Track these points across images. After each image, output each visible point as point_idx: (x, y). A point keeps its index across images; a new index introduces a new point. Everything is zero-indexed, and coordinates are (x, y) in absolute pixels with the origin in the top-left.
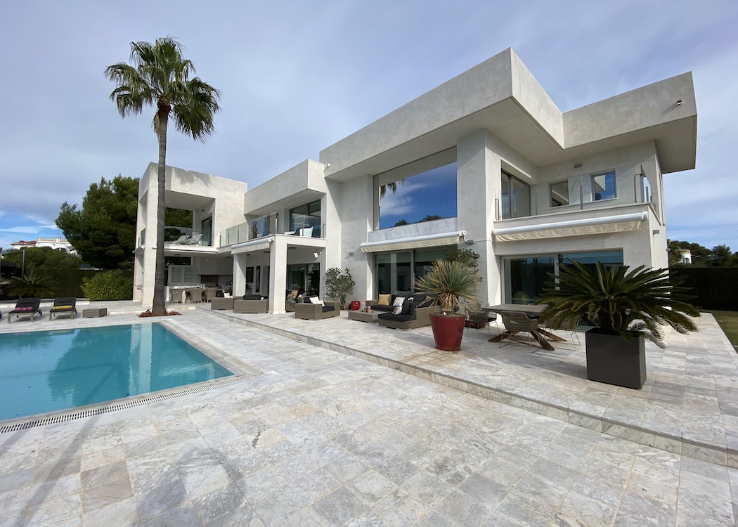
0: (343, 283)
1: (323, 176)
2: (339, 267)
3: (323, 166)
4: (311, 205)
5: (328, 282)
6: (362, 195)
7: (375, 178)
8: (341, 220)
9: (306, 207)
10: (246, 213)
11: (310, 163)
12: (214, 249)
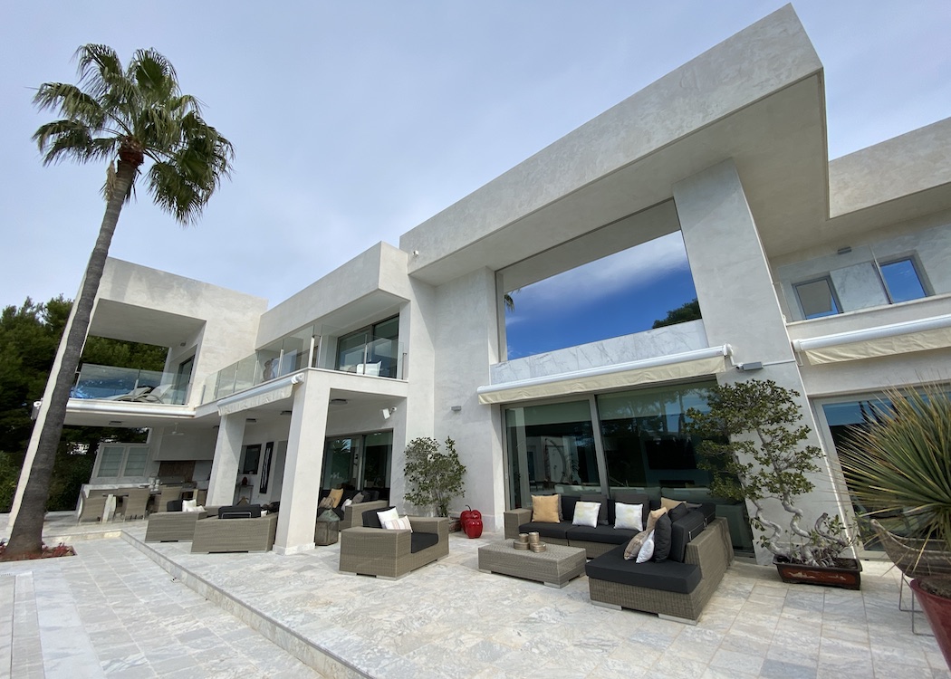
1: (406, 272)
2: (434, 437)
3: (406, 256)
4: (378, 326)
7: (498, 274)
8: (435, 345)
9: (370, 331)
12: (188, 410)
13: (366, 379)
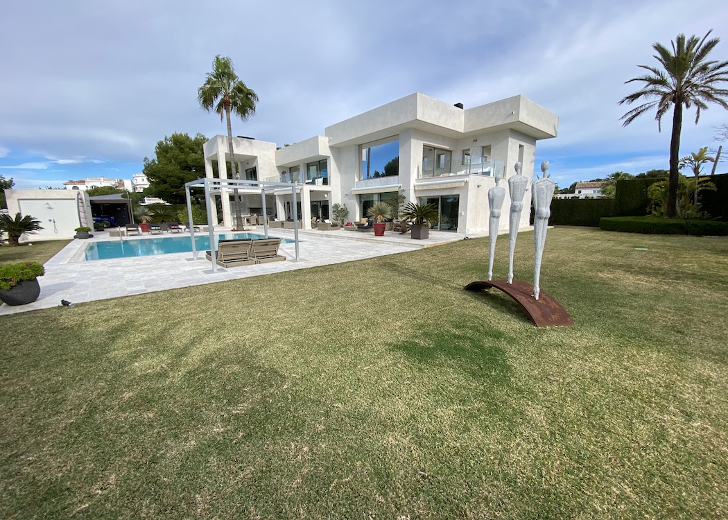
0: (343, 213)
1: (328, 145)
2: (340, 203)
3: (327, 139)
5: (334, 212)
6: (351, 157)
7: (360, 146)
8: (340, 172)
10: (278, 165)
11: (320, 137)
12: (259, 191)
13: (319, 186)
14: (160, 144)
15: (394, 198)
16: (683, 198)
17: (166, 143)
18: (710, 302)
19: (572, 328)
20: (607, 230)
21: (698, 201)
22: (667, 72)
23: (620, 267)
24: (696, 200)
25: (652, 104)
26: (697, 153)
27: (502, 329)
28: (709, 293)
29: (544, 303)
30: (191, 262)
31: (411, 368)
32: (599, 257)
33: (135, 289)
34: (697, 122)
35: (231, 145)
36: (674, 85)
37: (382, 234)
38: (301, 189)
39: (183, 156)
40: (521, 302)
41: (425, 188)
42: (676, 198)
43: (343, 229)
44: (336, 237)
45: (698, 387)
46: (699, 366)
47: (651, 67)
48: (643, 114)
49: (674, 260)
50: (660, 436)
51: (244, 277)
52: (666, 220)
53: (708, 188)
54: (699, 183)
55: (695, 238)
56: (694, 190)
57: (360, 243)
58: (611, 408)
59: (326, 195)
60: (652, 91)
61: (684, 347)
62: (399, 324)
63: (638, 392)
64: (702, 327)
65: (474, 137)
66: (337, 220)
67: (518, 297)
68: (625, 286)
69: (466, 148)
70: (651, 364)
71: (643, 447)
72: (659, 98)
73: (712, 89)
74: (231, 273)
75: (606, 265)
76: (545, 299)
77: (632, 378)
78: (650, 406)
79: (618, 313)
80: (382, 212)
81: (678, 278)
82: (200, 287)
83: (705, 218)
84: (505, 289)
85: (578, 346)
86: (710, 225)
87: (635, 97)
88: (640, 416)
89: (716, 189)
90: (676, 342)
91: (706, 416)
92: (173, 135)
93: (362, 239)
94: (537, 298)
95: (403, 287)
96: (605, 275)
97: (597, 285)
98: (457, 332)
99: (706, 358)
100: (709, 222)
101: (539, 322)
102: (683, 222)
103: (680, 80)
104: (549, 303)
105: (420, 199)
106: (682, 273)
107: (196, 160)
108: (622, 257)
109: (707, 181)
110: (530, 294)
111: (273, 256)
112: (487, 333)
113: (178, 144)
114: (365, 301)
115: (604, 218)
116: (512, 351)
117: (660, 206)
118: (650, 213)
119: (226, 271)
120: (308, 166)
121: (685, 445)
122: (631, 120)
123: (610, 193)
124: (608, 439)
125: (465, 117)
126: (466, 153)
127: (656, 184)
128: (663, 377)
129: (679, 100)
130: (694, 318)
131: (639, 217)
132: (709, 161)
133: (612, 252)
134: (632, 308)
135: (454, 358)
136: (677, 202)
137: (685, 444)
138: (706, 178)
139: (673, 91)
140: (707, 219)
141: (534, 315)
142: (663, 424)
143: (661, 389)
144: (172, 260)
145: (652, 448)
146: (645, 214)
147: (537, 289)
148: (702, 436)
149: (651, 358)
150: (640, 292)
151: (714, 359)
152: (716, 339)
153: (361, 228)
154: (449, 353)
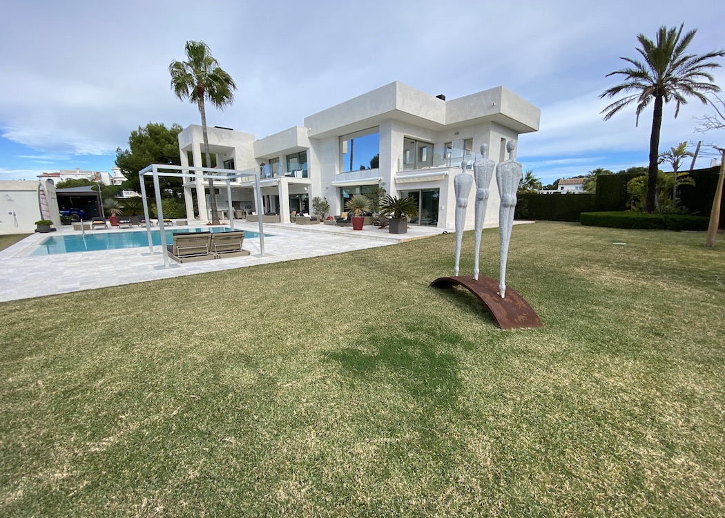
0: (323, 207)
4: (301, 154)
5: (314, 205)
7: (340, 138)
8: (320, 164)
10: (257, 157)
11: (298, 128)
12: (238, 184)
13: (298, 178)
14: (134, 134)
15: (373, 192)
16: (662, 194)
17: (140, 133)
18: (691, 299)
19: (540, 331)
20: (586, 225)
21: (677, 196)
22: (648, 65)
23: (598, 261)
24: (674, 195)
25: (632, 98)
26: (676, 148)
27: (461, 332)
28: (689, 289)
29: (511, 301)
30: (146, 257)
31: (342, 384)
32: (577, 251)
33: (67, 286)
34: (676, 116)
35: (205, 135)
36: (655, 78)
37: (361, 229)
38: (279, 182)
39: (158, 147)
40: (485, 300)
41: (405, 181)
42: (655, 193)
43: (323, 223)
44: (313, 231)
45: (681, 406)
46: (681, 376)
47: (633, 60)
48: (623, 109)
49: (652, 254)
50: (634, 481)
51: (196, 273)
52: (646, 215)
53: (687, 183)
54: (678, 178)
55: (673, 233)
56: (673, 185)
57: (337, 237)
58: (575, 437)
59: (306, 189)
60: (633, 85)
61: (664, 354)
62: (346, 327)
63: (609, 413)
64: (683, 328)
65: (456, 129)
66: (316, 214)
67: (482, 295)
68: (601, 282)
69: (448, 140)
70: (626, 375)
71: (611, 498)
72: (641, 91)
73: (692, 82)
74: (184, 268)
75: (584, 260)
76: (511, 298)
77: (603, 395)
78: (623, 434)
79: (592, 312)
80: (360, 206)
81: (656, 273)
82: (141, 285)
83: (683, 212)
84: (469, 286)
85: (544, 352)
86: (687, 219)
87: (616, 90)
88: (610, 450)
89: (694, 184)
90: (655, 347)
91: (691, 448)
92: (148, 125)
93: (339, 234)
94: (503, 297)
95: (365, 284)
96: (581, 270)
97: (572, 281)
98: (409, 336)
99: (688, 368)
100: (688, 217)
101: (504, 323)
102: (662, 217)
103: (660, 74)
104: (516, 302)
105: (401, 192)
106: (661, 268)
107: (172, 150)
108: (600, 251)
109: (686, 176)
110: (495, 292)
111: (237, 250)
112: (442, 338)
113: (153, 134)
114: (317, 300)
115: (584, 213)
116: (467, 359)
117: (639, 201)
118: (630, 208)
119: (179, 266)
120: (288, 158)
121: (665, 493)
122: (612, 114)
123: (591, 189)
124: (567, 486)
125: (446, 109)
126: (448, 146)
127: (635, 179)
128: (639, 393)
129: (660, 93)
130: (674, 317)
131: (619, 212)
132: (688, 156)
133: (590, 246)
134: (607, 306)
135: (396, 371)
136: (656, 197)
137: (665, 489)
138: (685, 173)
139: (654, 84)
140: (685, 214)
141: (498, 315)
142: (638, 461)
143: (637, 410)
144: (125, 255)
145: (623, 499)
146: (625, 209)
147: (503, 286)
148: (686, 478)
149: (626, 367)
150: (617, 289)
151: (698, 368)
152: (699, 342)
153: (340, 222)
154: (393, 363)
